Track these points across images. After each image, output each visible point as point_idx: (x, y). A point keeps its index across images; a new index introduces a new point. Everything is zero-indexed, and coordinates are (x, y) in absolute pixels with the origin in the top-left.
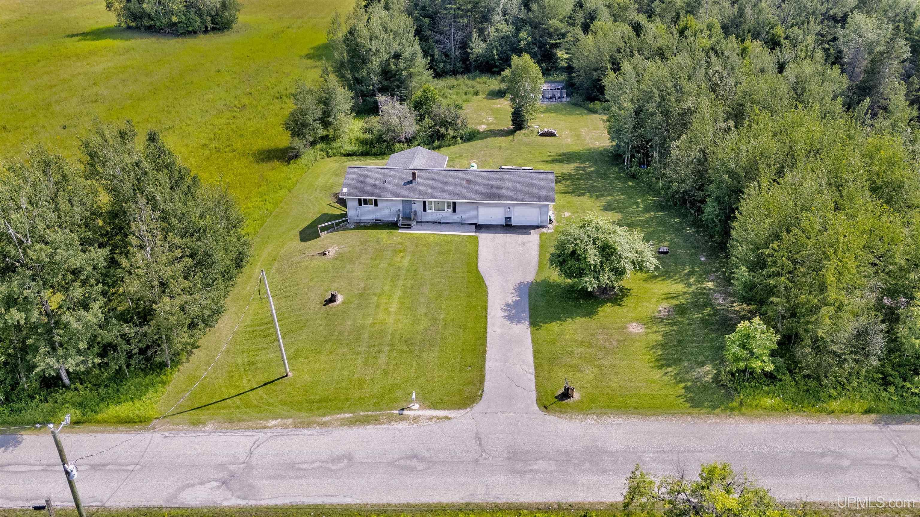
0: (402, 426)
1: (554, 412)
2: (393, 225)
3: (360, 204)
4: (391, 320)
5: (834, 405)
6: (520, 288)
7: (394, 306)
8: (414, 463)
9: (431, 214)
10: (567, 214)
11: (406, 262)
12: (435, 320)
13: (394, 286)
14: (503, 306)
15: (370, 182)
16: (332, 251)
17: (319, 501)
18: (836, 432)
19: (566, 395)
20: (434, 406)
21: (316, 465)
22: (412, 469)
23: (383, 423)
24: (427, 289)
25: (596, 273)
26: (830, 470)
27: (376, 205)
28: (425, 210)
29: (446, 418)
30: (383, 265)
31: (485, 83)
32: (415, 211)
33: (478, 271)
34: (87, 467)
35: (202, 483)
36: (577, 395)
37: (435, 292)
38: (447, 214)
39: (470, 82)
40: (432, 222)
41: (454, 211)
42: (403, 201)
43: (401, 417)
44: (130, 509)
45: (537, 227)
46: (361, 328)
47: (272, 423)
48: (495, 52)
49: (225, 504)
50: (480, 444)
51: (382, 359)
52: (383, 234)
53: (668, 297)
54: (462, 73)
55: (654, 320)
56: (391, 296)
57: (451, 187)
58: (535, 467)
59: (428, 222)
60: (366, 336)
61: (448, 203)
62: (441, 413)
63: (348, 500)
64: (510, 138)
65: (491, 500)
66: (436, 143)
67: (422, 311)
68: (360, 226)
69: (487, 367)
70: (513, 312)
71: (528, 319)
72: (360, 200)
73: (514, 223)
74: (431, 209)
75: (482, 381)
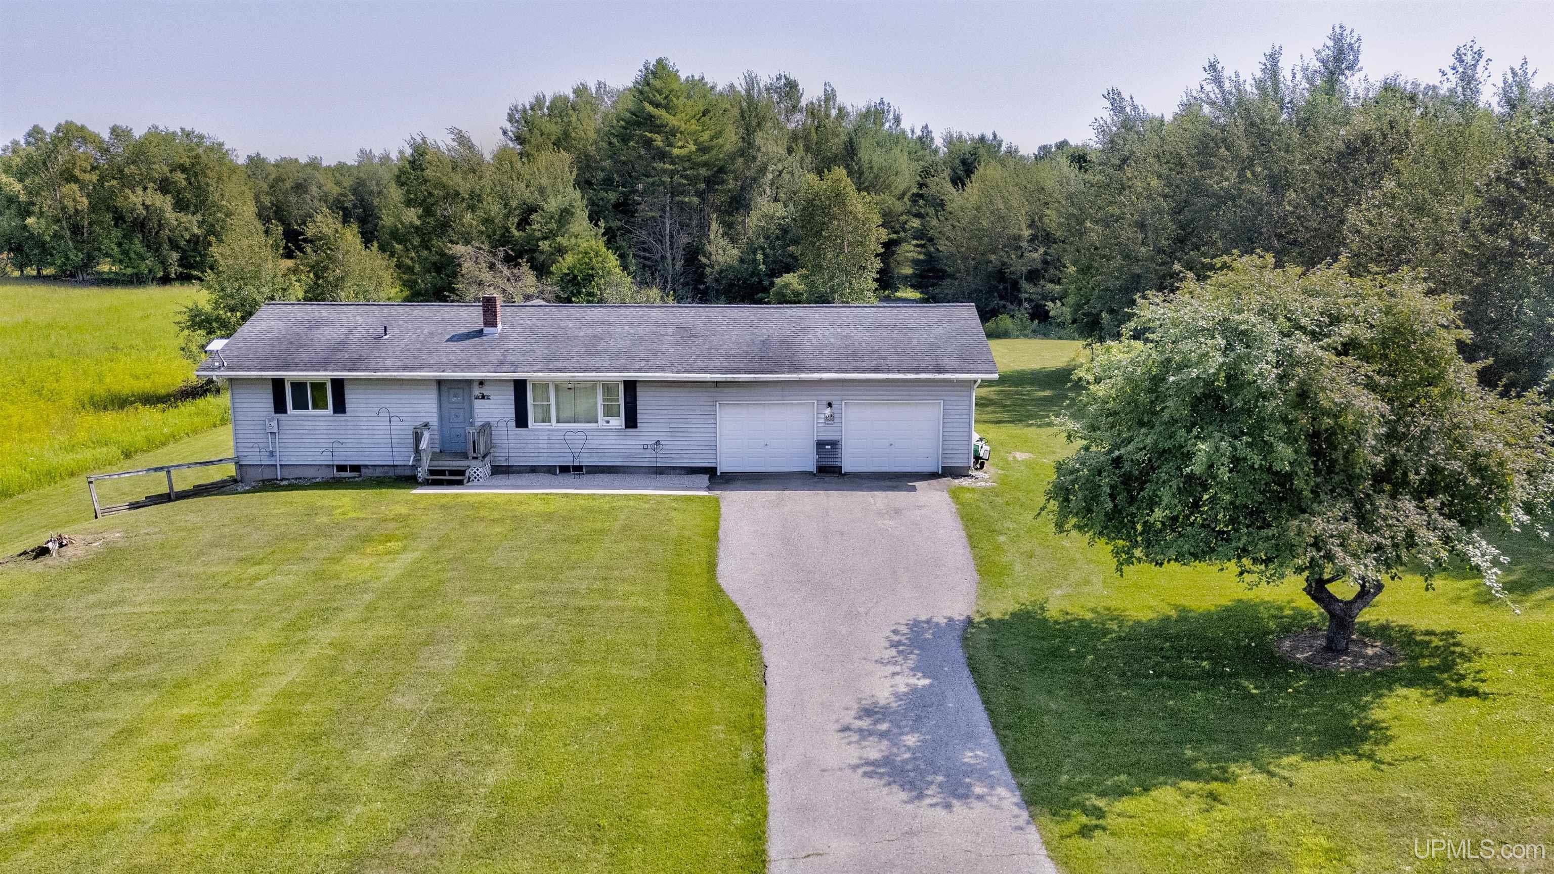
2: (395, 475)
3: (280, 407)
9: (546, 437)
14: (848, 718)
27: (340, 407)
28: (521, 421)
32: (487, 426)
33: (718, 591)
37: (490, 667)
38: (606, 435)
40: (550, 470)
41: (631, 421)
42: (440, 382)
45: (936, 474)
48: (760, 257)
57: (619, 343)
59: (533, 470)
61: (608, 388)
70: (911, 740)
72: (278, 385)
73: (849, 460)
74: (546, 419)
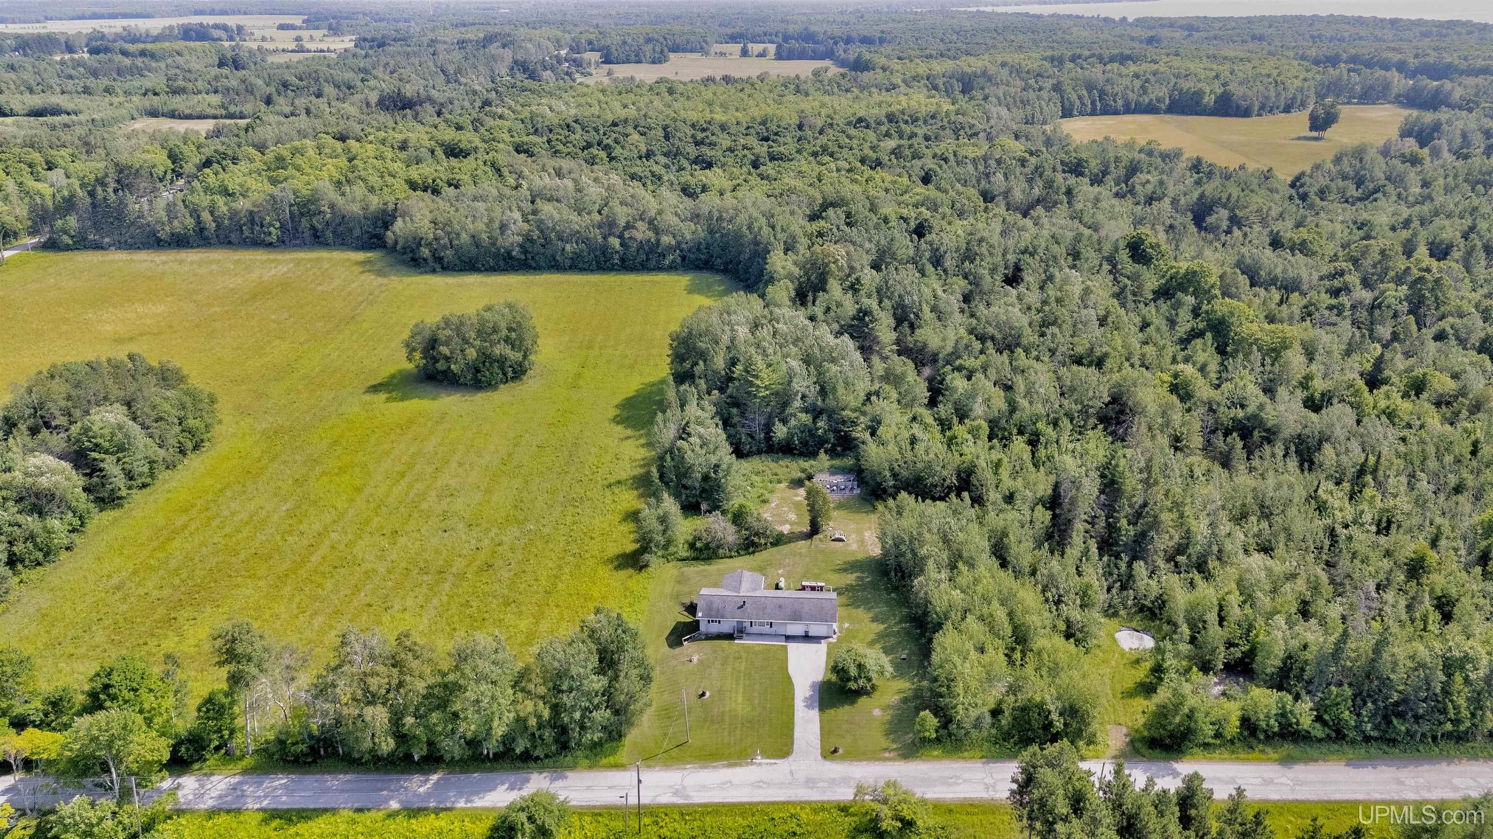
0: (753, 767)
1: (829, 760)
2: (730, 637)
4: (739, 707)
5: (966, 754)
6: (813, 686)
7: (740, 699)
8: (762, 784)
9: (756, 629)
10: (847, 625)
11: (743, 667)
12: (764, 708)
13: (738, 684)
14: (803, 699)
15: (715, 606)
16: (695, 659)
19: (835, 751)
20: (768, 758)
23: (744, 766)
24: (757, 687)
25: (856, 680)
26: (952, 784)
27: (719, 622)
28: (752, 626)
29: (775, 763)
30: (729, 669)
31: (787, 467)
32: (745, 627)
33: (788, 675)
36: (841, 751)
37: (763, 689)
38: (766, 629)
39: (772, 465)
40: (757, 635)
41: (771, 627)
42: (737, 620)
43: (752, 763)
45: (826, 638)
46: (723, 713)
47: (688, 766)
48: (796, 438)
50: (793, 775)
51: (738, 732)
52: (725, 643)
53: (900, 692)
54: (767, 452)
55: (889, 707)
56: (737, 692)
57: (769, 610)
58: (819, 785)
59: (754, 635)
60: (727, 718)
61: (767, 622)
62: (773, 761)
64: (808, 542)
65: (798, 799)
66: (751, 550)
67: (756, 702)
68: (709, 637)
69: (795, 737)
70: (809, 702)
71: (818, 707)
72: (709, 621)
73: (810, 634)
74: (756, 626)
75: (792, 744)
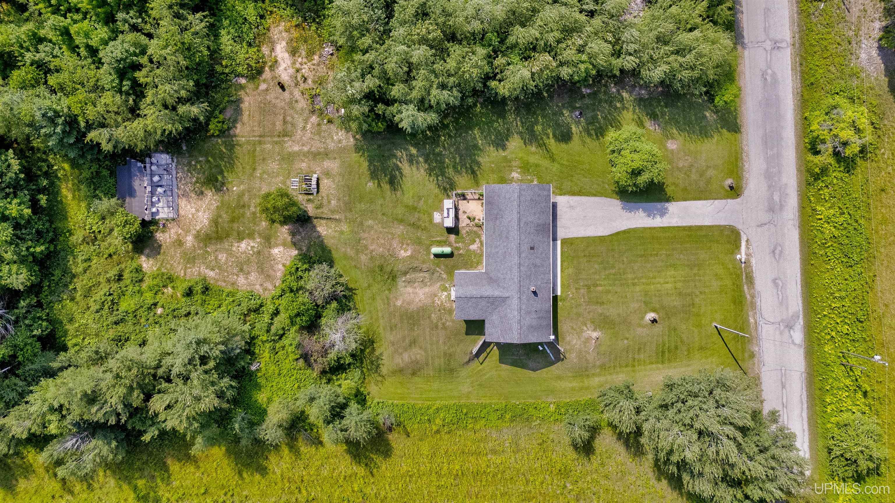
0: (753, 261)
1: (742, 191)
6: (629, 209)
8: (777, 252)
11: (604, 282)
17: (799, 287)
18: (750, 68)
20: (738, 247)
21: (780, 293)
22: (781, 252)
23: (752, 270)
29: (747, 241)
33: (610, 235)
34: (784, 390)
35: (791, 337)
44: (805, 359)
47: (752, 320)
49: (802, 323)
50: (765, 224)
58: (778, 200)
62: (743, 244)
63: (799, 275)
69: (709, 224)
71: (663, 204)
